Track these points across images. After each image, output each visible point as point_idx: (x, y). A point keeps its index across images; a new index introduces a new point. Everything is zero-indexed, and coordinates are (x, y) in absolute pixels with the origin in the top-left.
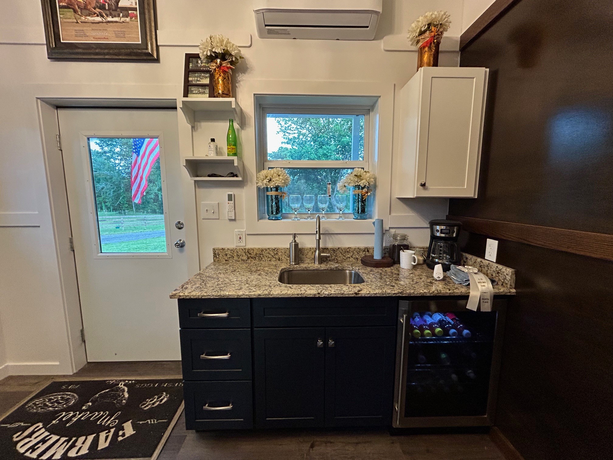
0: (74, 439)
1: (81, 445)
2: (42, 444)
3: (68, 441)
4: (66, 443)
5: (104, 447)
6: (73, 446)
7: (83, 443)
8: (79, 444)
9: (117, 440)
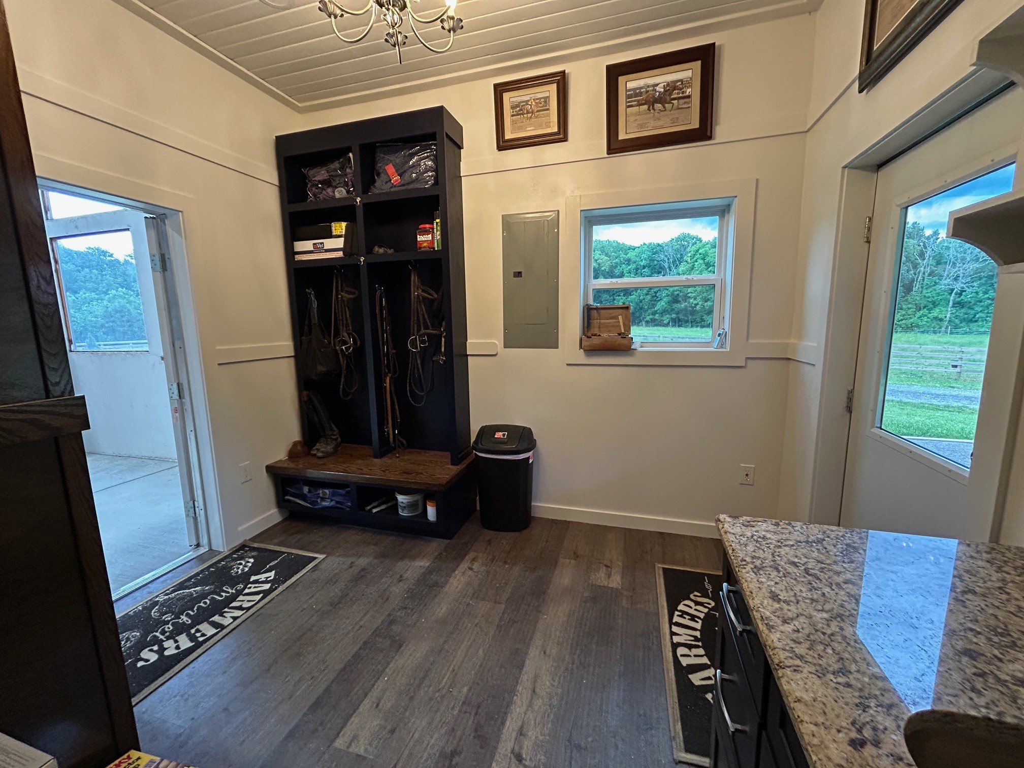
0: (700, 644)
1: (692, 655)
2: (689, 619)
3: (696, 639)
4: (693, 639)
5: (693, 681)
6: (690, 647)
7: (695, 656)
8: (695, 651)
9: (706, 693)
